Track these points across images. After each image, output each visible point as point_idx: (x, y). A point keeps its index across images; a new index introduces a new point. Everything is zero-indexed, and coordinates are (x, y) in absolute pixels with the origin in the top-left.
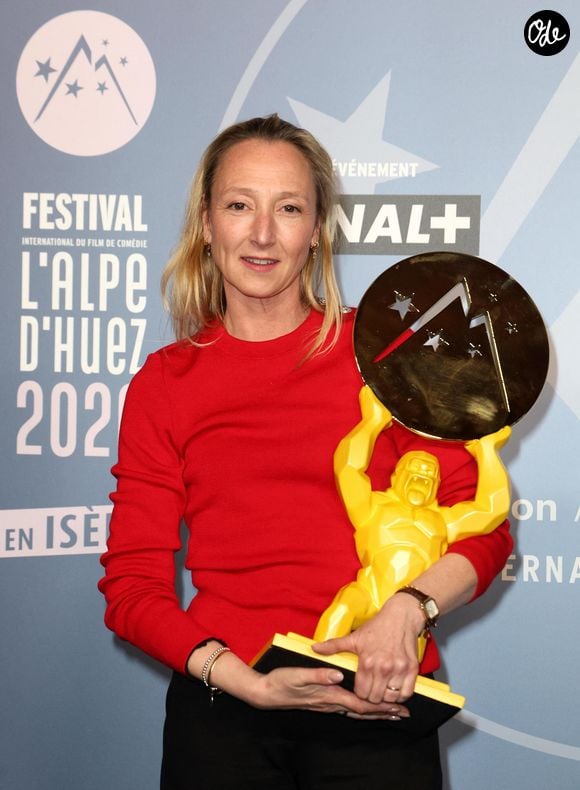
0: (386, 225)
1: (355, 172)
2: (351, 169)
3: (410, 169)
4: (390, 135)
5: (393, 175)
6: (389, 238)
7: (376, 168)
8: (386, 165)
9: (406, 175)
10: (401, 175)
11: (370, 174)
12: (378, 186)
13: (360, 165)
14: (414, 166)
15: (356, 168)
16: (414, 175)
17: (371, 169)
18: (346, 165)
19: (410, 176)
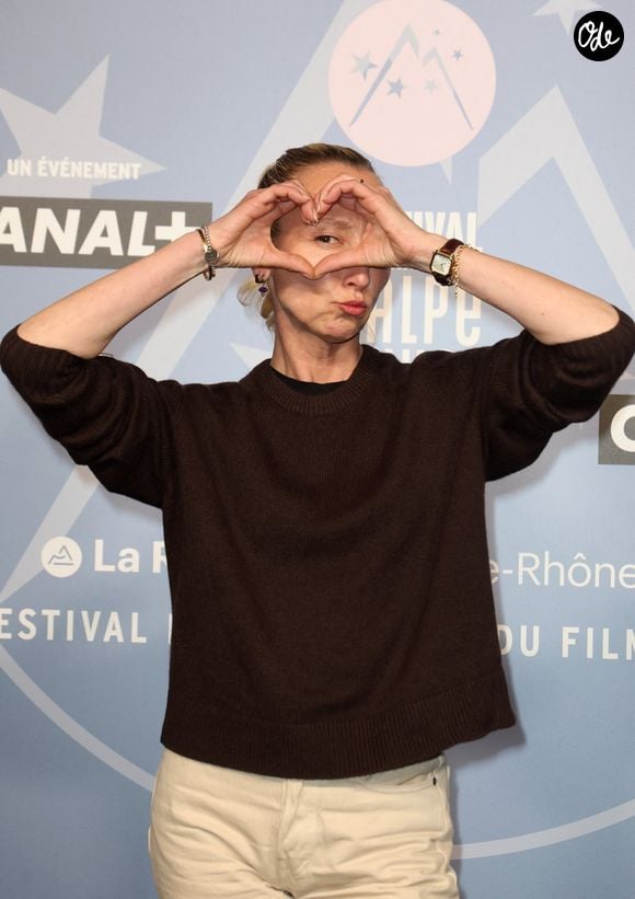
0: (105, 234)
1: (69, 171)
2: (64, 169)
3: (132, 170)
4: (109, 130)
5: (113, 177)
6: (108, 249)
7: (92, 168)
8: (104, 165)
9: (128, 177)
10: (121, 177)
11: (86, 175)
12: (96, 189)
13: (73, 164)
14: (137, 166)
15: (69, 167)
16: (136, 177)
17: (87, 170)
18: (57, 163)
19: (132, 179)
